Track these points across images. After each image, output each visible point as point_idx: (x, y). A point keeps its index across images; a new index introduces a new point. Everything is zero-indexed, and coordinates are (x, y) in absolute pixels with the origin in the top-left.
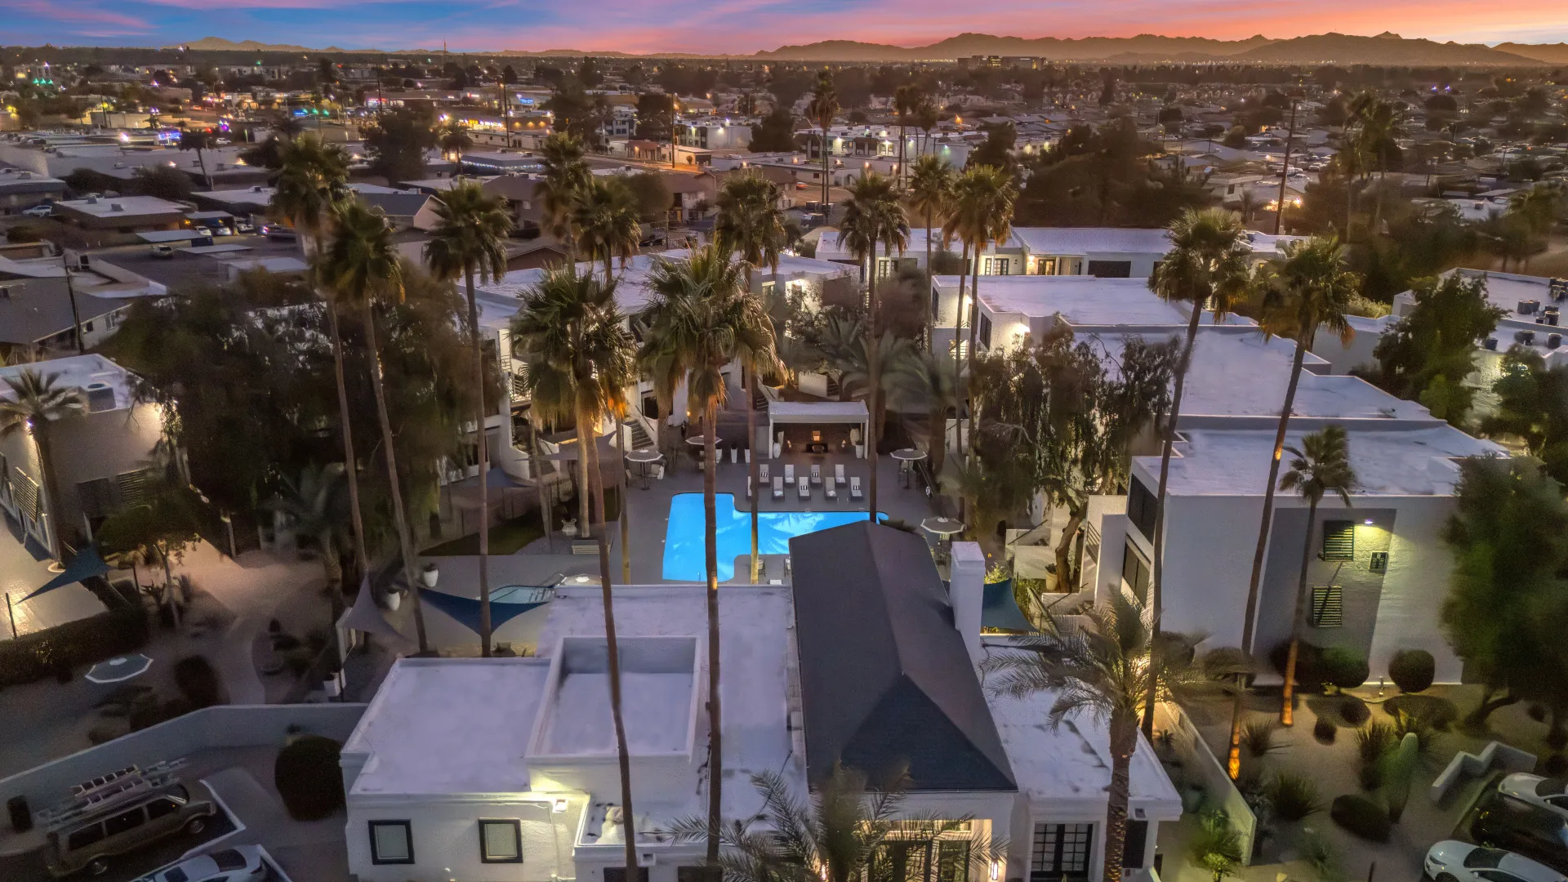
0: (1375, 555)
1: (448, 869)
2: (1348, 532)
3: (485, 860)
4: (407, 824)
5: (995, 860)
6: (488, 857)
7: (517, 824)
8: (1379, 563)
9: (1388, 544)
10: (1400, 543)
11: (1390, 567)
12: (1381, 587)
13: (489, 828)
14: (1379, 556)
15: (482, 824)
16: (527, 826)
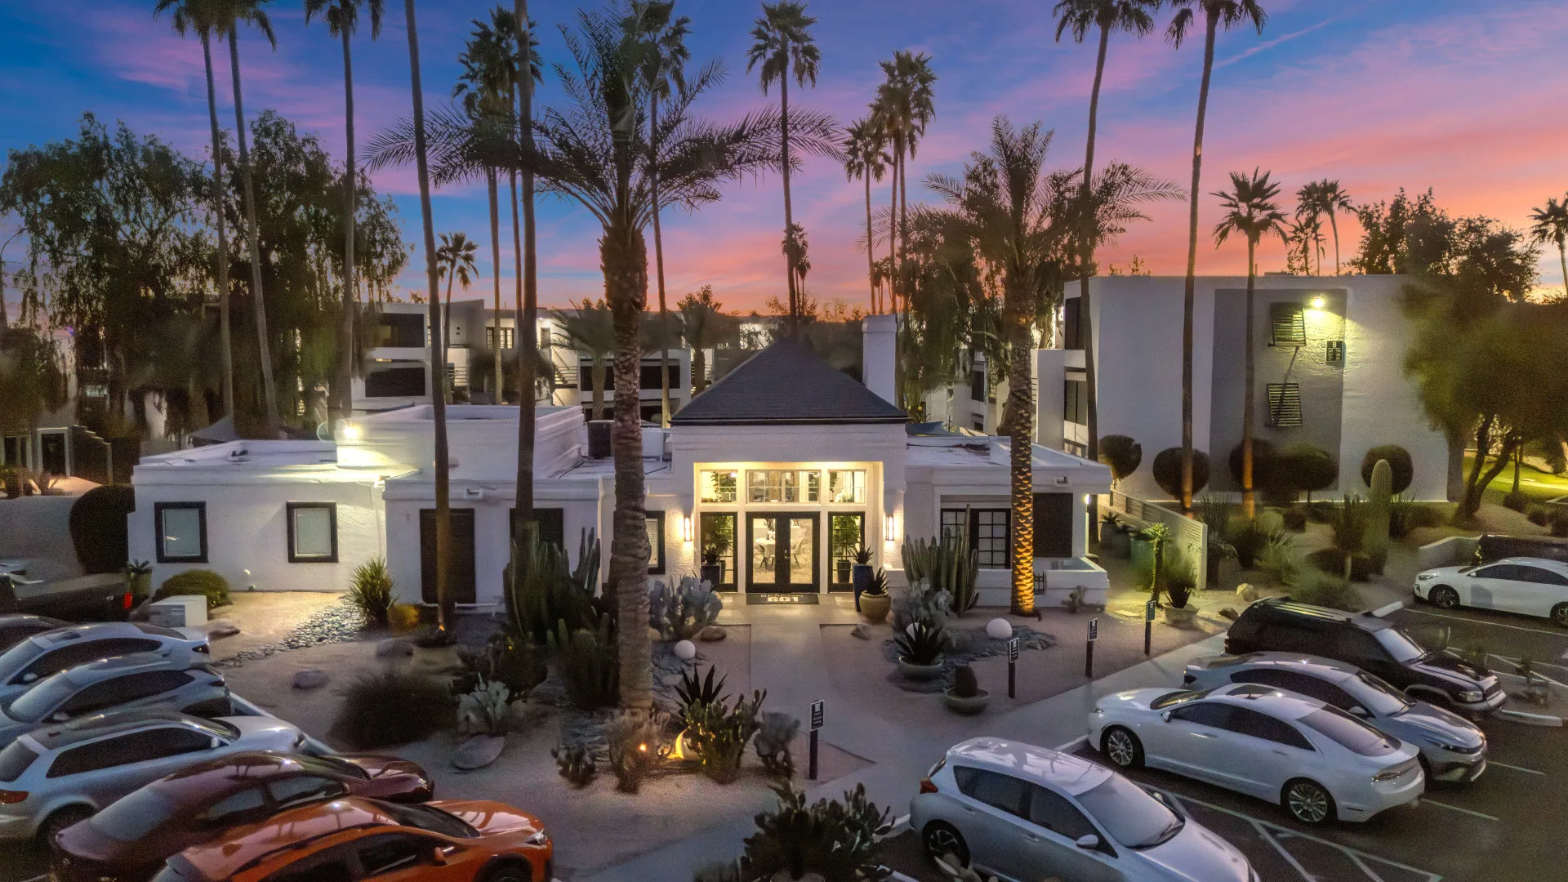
0: (1330, 344)
1: (248, 572)
2: (1297, 317)
3: (292, 559)
4: (200, 507)
5: (890, 513)
6: (297, 555)
7: (331, 509)
8: (1336, 353)
9: (1342, 331)
10: (1356, 330)
11: (1348, 357)
12: (1342, 384)
13: (299, 514)
14: (1334, 345)
15: (290, 508)
16: (344, 512)
